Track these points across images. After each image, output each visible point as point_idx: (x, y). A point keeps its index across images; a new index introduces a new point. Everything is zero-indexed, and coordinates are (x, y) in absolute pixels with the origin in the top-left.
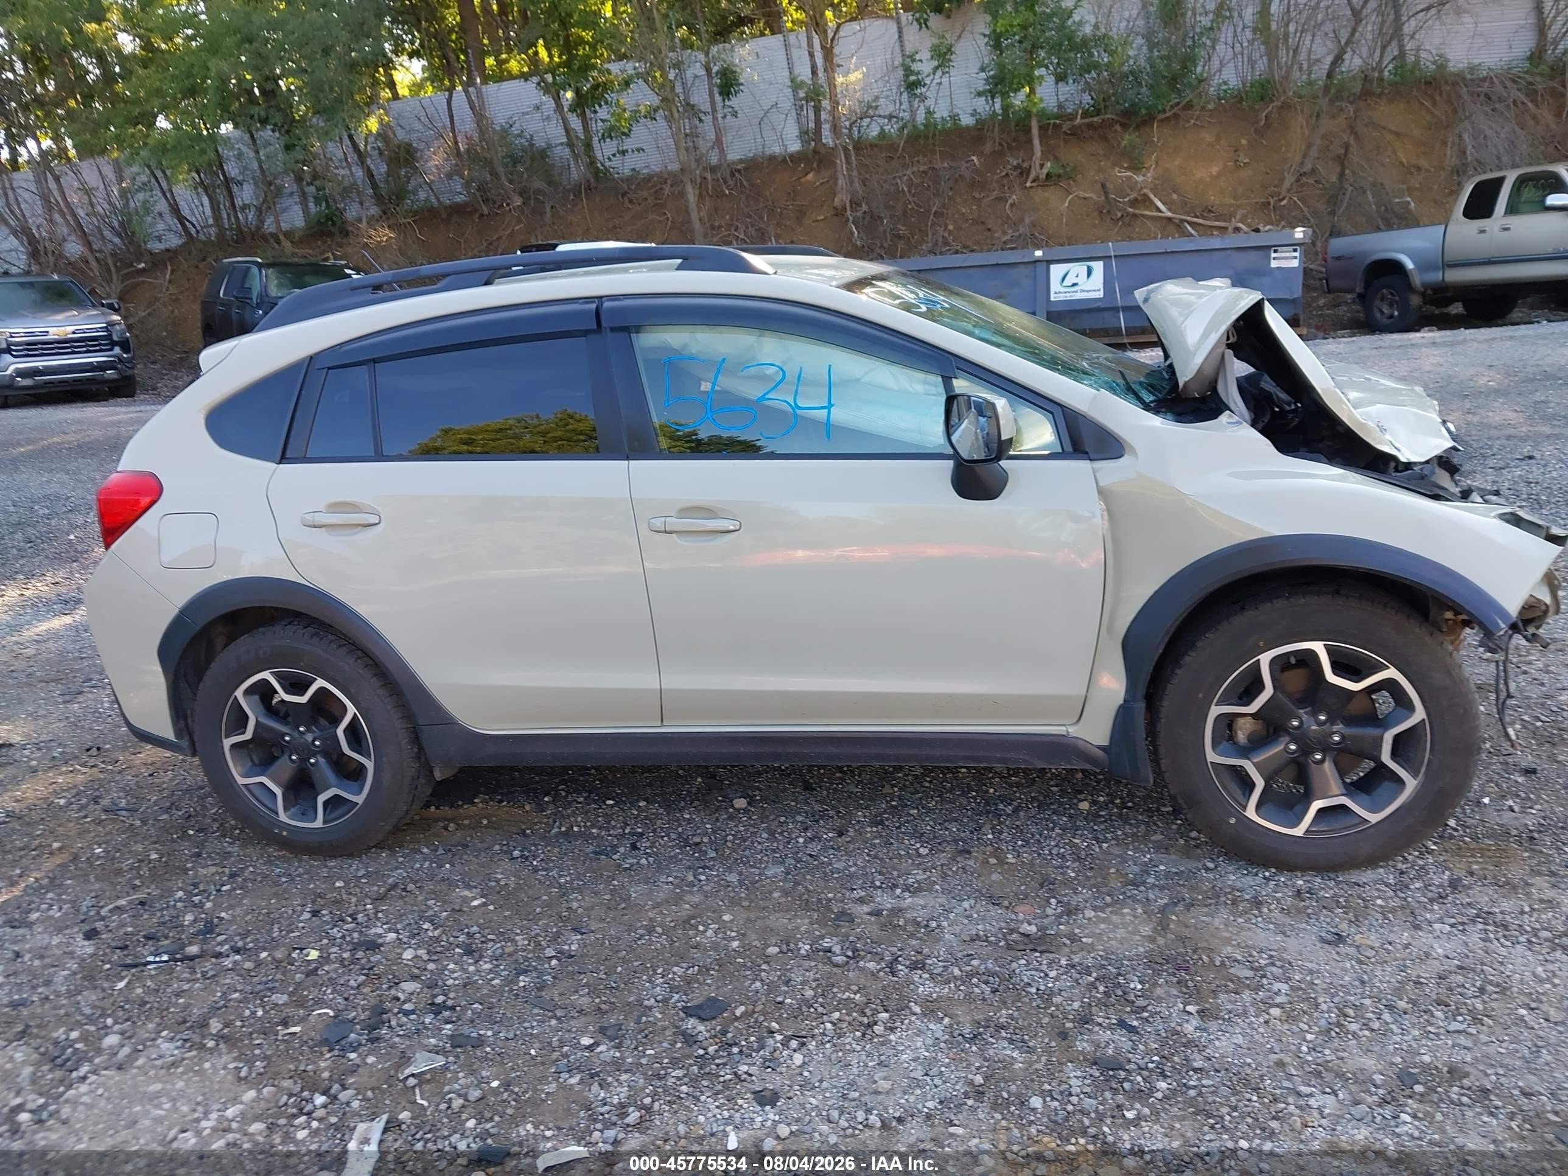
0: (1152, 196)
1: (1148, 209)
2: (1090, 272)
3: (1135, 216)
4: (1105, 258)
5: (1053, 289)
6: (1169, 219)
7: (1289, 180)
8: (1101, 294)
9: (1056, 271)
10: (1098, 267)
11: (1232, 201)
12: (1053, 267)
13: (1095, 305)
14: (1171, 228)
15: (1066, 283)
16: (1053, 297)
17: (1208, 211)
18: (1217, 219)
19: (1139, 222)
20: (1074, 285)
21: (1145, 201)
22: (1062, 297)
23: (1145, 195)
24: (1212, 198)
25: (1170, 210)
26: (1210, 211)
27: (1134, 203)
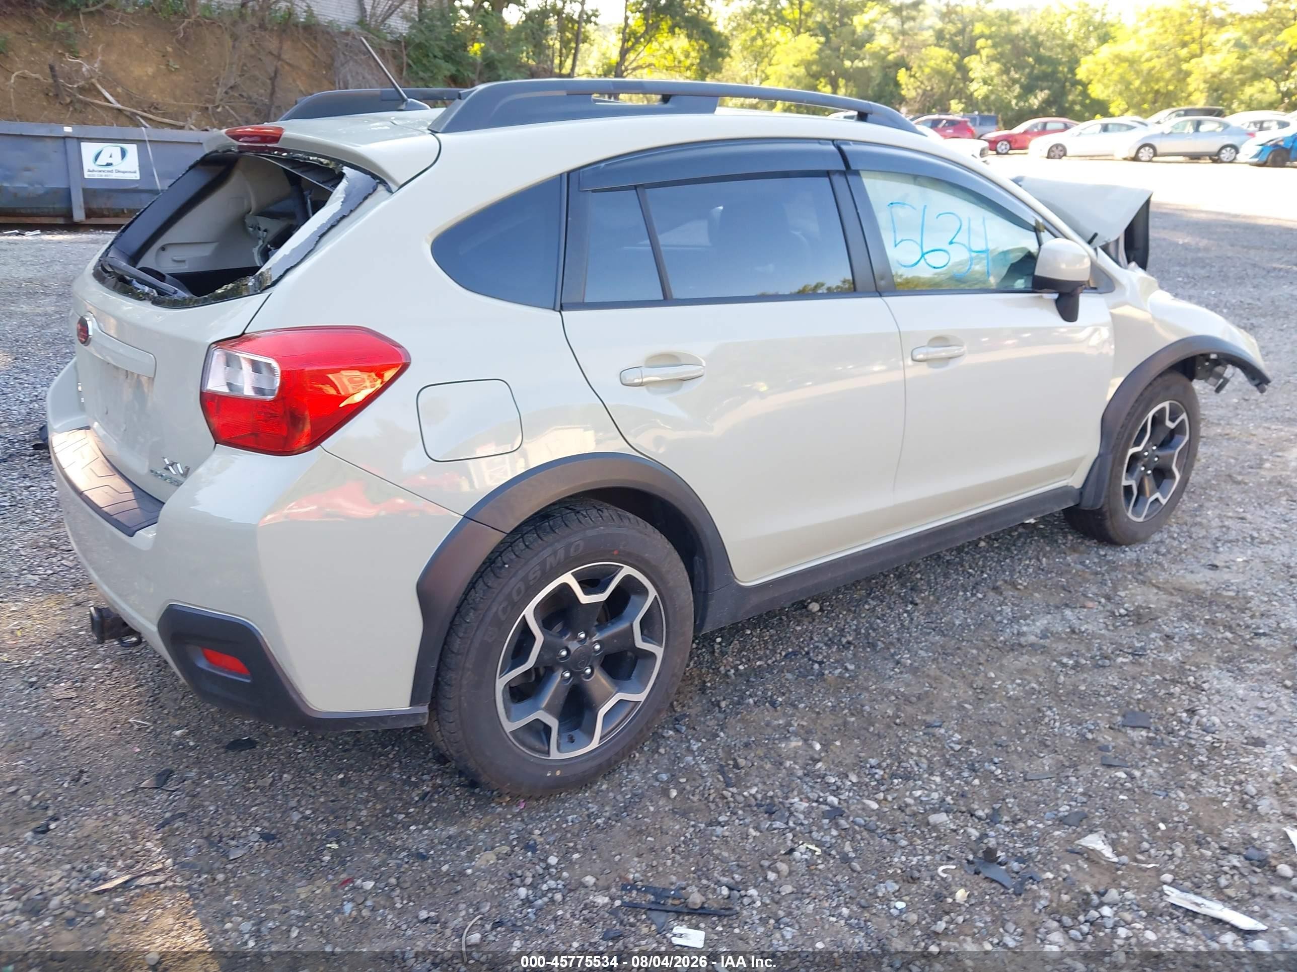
0: (99, 86)
1: (95, 97)
2: (123, 153)
3: (87, 104)
4: (139, 142)
5: (86, 166)
6: (119, 110)
7: (220, 91)
8: (137, 176)
9: (88, 150)
10: (132, 149)
11: (173, 102)
12: (84, 145)
13: (132, 186)
14: (123, 119)
15: (98, 162)
16: (87, 175)
17: (154, 107)
18: (164, 115)
19: (89, 109)
20: (109, 165)
21: (90, 90)
22: (96, 176)
23: (93, 84)
24: (155, 97)
25: (118, 102)
26: (156, 108)
27: (81, 90)
